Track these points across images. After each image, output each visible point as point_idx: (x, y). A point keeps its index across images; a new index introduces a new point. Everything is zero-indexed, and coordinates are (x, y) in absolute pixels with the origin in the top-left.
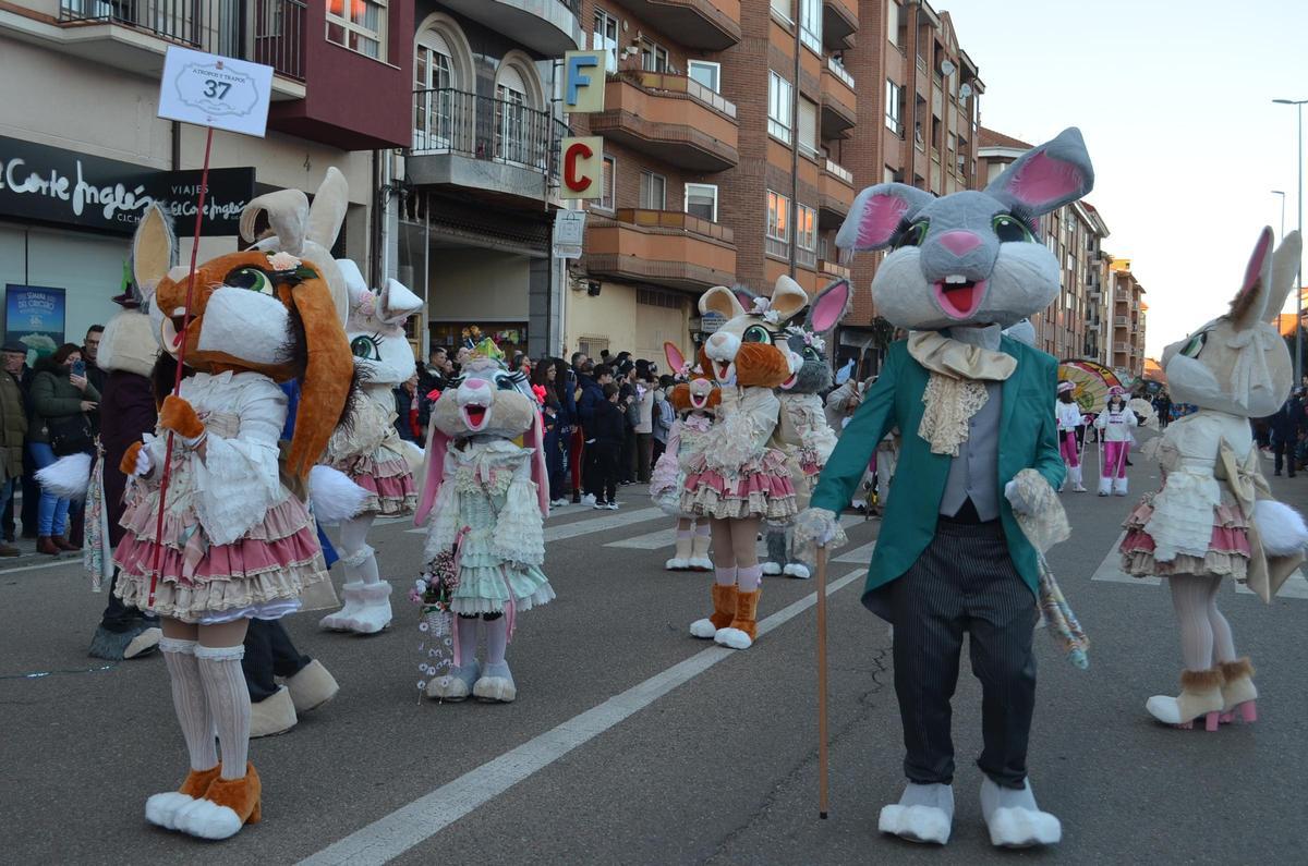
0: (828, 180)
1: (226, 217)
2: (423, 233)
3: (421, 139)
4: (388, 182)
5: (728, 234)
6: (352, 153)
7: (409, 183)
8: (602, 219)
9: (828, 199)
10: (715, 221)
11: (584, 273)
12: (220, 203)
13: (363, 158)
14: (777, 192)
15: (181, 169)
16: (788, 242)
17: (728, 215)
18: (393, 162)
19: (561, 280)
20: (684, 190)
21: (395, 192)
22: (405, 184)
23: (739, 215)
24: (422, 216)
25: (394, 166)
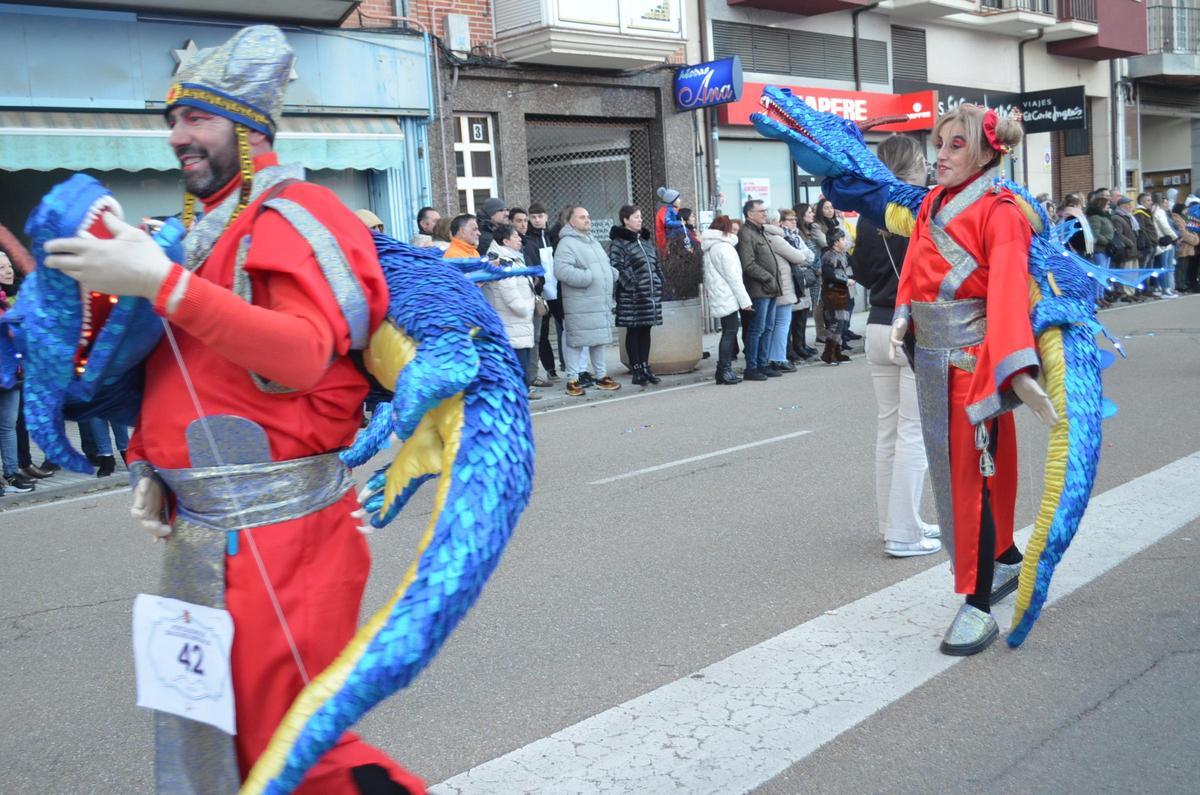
1: (1065, 119)
4: (1119, 79)
6: (1099, 63)
12: (1060, 109)
13: (1104, 65)
15: (1027, 91)
21: (1124, 85)
22: (1129, 78)
25: (1123, 66)
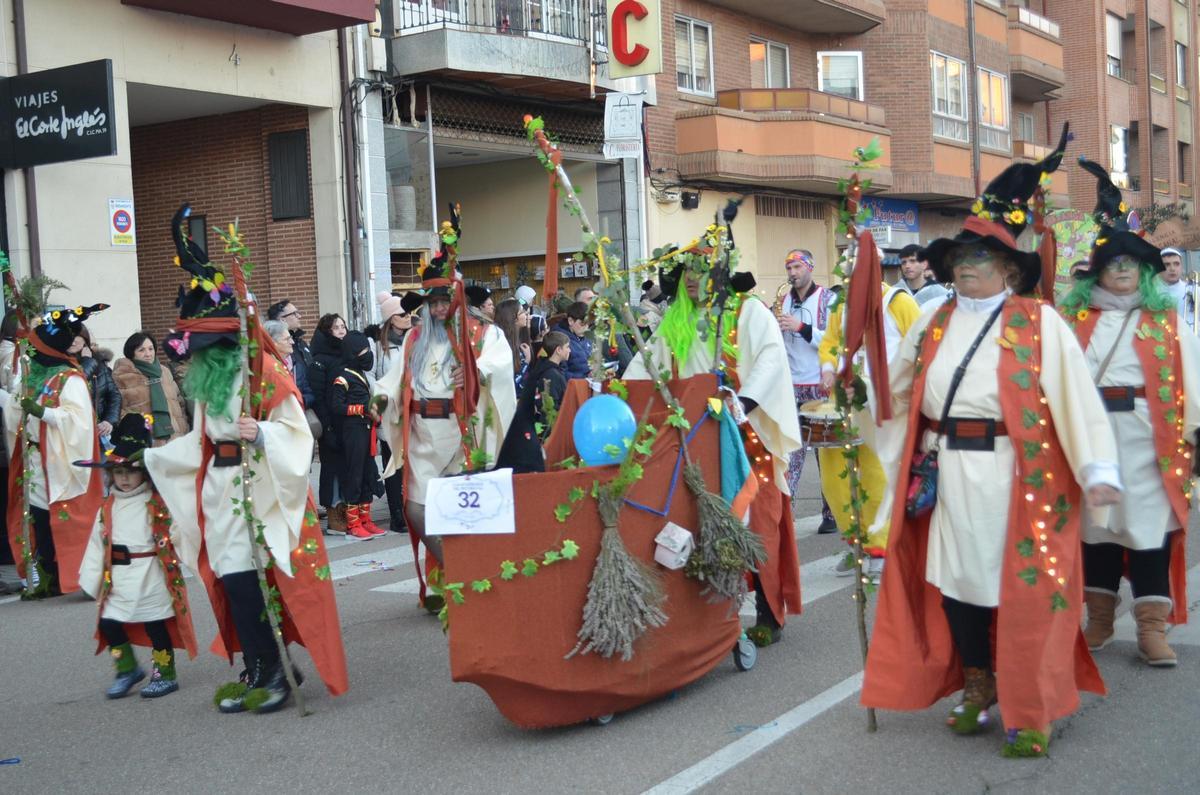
0: (1024, 37)
1: (80, 133)
2: (424, 141)
3: (408, 13)
4: (362, 74)
5: (877, 113)
6: (304, 37)
7: (395, 74)
8: (696, 107)
9: (1024, 59)
10: (862, 98)
11: (676, 182)
12: (72, 115)
13: (323, 42)
14: (947, 52)
15: (30, 71)
16: (967, 120)
17: (879, 90)
18: (367, 46)
19: (639, 191)
20: (815, 62)
21: (373, 88)
22: (390, 74)
23: (895, 89)
24: (421, 118)
25: (371, 52)
